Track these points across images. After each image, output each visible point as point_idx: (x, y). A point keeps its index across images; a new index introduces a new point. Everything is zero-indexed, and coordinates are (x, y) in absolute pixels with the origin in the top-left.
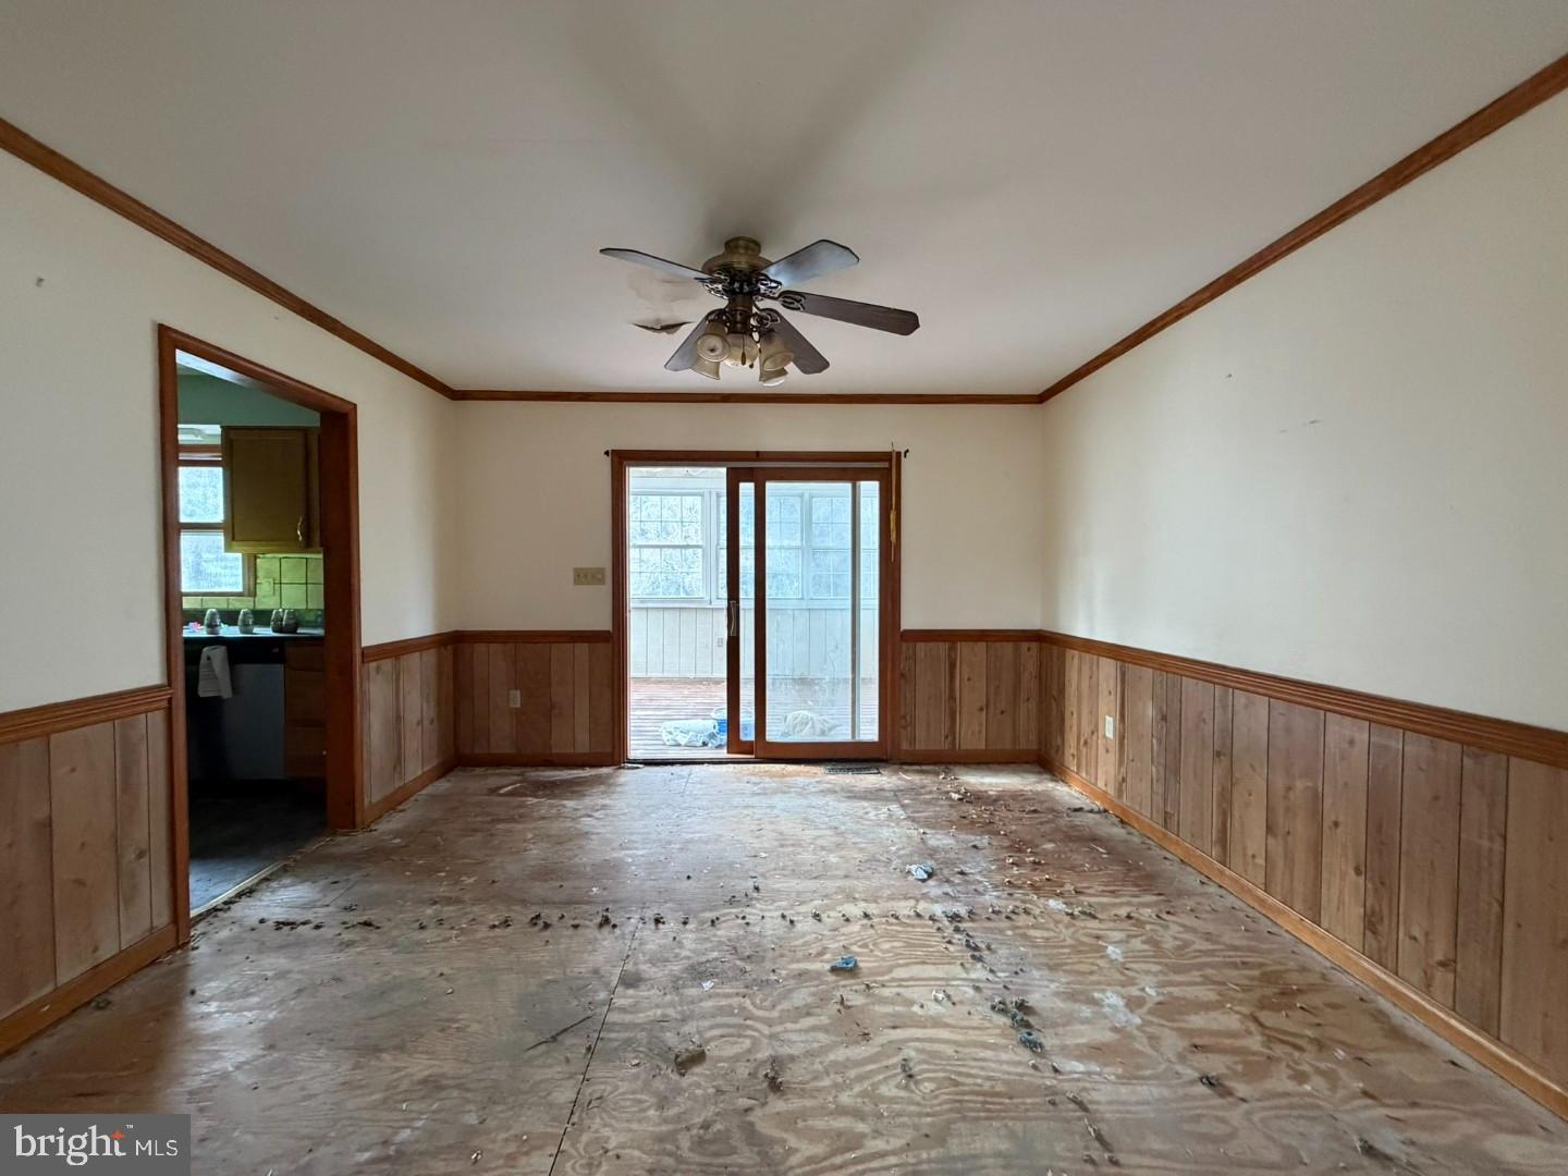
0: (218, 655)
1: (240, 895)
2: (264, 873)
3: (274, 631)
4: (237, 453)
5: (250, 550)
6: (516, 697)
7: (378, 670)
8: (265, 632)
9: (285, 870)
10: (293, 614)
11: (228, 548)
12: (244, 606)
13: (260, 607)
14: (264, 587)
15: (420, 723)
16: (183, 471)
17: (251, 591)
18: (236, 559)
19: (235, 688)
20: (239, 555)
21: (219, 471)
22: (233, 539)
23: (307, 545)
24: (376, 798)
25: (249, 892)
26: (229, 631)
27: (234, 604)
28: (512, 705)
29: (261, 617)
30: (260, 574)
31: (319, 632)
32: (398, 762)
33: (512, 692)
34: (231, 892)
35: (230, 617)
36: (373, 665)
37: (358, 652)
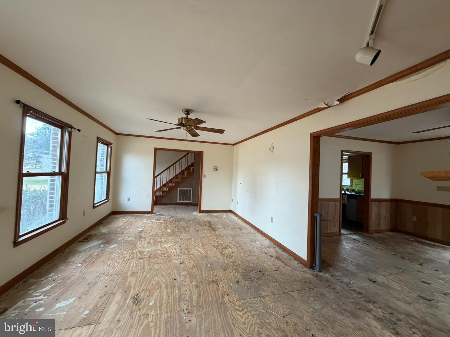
0: (346, 196)
1: (348, 234)
2: (352, 233)
3: (355, 193)
4: (350, 160)
5: (352, 178)
6: (415, 219)
7: (375, 204)
8: (353, 193)
9: (355, 234)
10: (359, 191)
11: (348, 178)
12: (350, 188)
13: (353, 189)
14: (354, 185)
15: (385, 217)
16: (343, 163)
17: (351, 185)
18: (349, 180)
19: (348, 203)
20: (350, 179)
21: (347, 163)
22: (349, 176)
23: (362, 178)
24: (373, 229)
25: (349, 234)
26: (347, 193)
27: (349, 188)
28: (413, 220)
29: (353, 191)
30: (353, 182)
31: (363, 195)
32: (379, 224)
33: (414, 217)
34: (346, 233)
35: (348, 190)
36: (373, 203)
37: (370, 200)
